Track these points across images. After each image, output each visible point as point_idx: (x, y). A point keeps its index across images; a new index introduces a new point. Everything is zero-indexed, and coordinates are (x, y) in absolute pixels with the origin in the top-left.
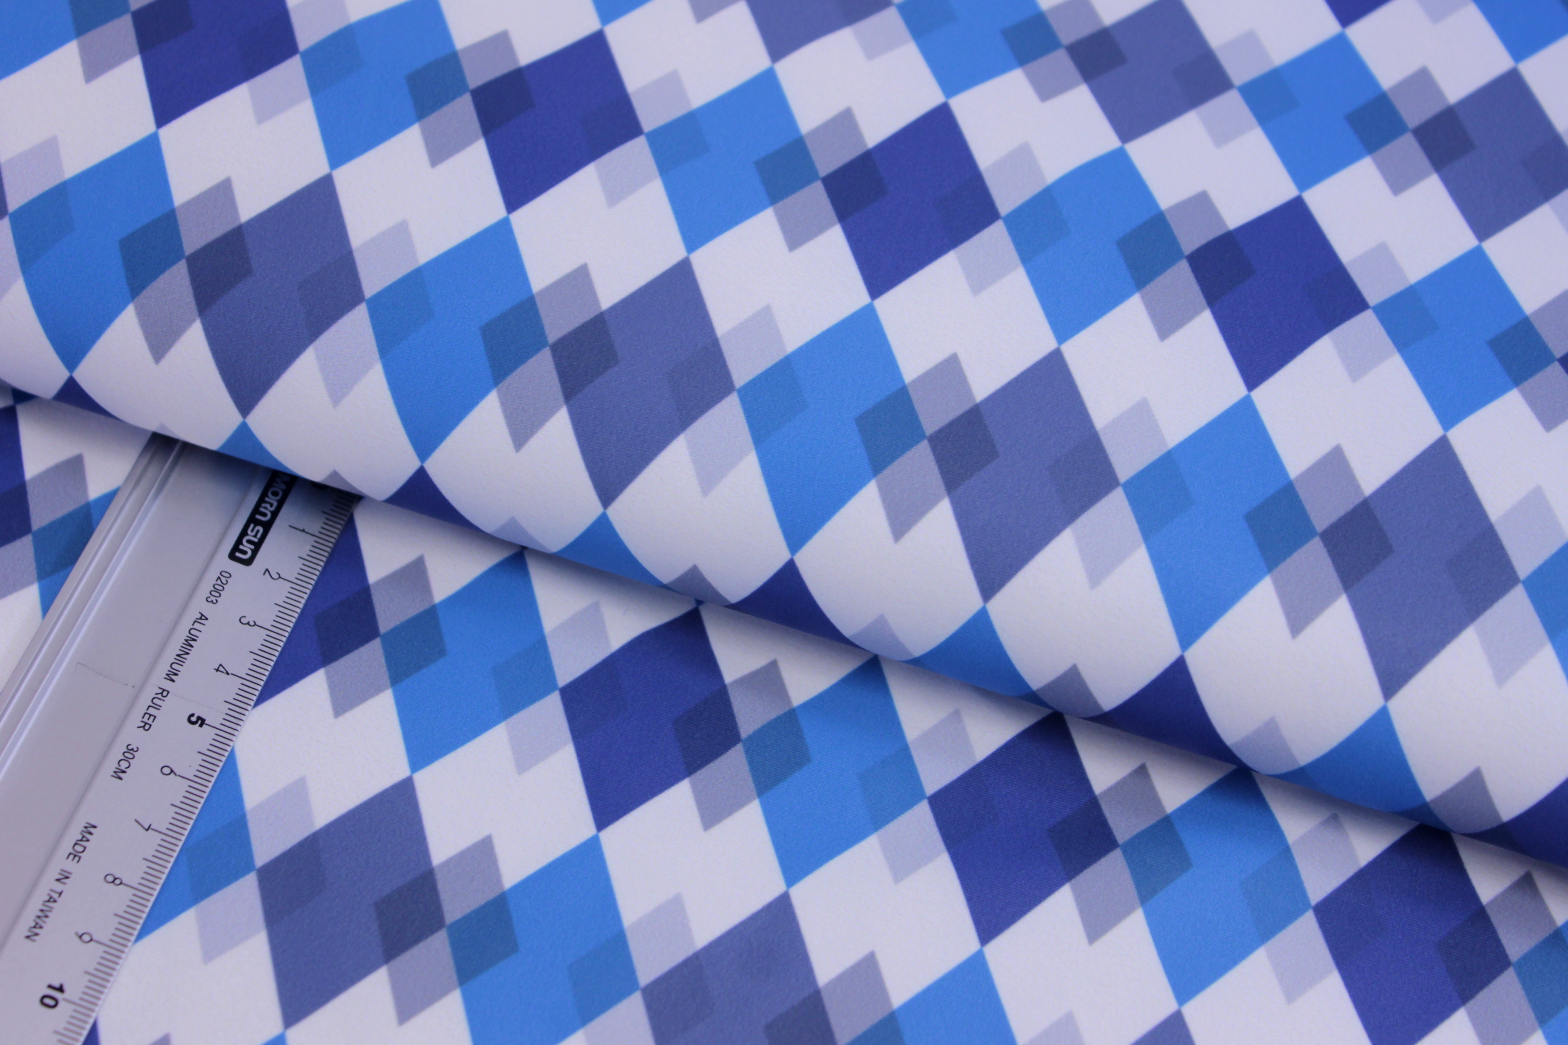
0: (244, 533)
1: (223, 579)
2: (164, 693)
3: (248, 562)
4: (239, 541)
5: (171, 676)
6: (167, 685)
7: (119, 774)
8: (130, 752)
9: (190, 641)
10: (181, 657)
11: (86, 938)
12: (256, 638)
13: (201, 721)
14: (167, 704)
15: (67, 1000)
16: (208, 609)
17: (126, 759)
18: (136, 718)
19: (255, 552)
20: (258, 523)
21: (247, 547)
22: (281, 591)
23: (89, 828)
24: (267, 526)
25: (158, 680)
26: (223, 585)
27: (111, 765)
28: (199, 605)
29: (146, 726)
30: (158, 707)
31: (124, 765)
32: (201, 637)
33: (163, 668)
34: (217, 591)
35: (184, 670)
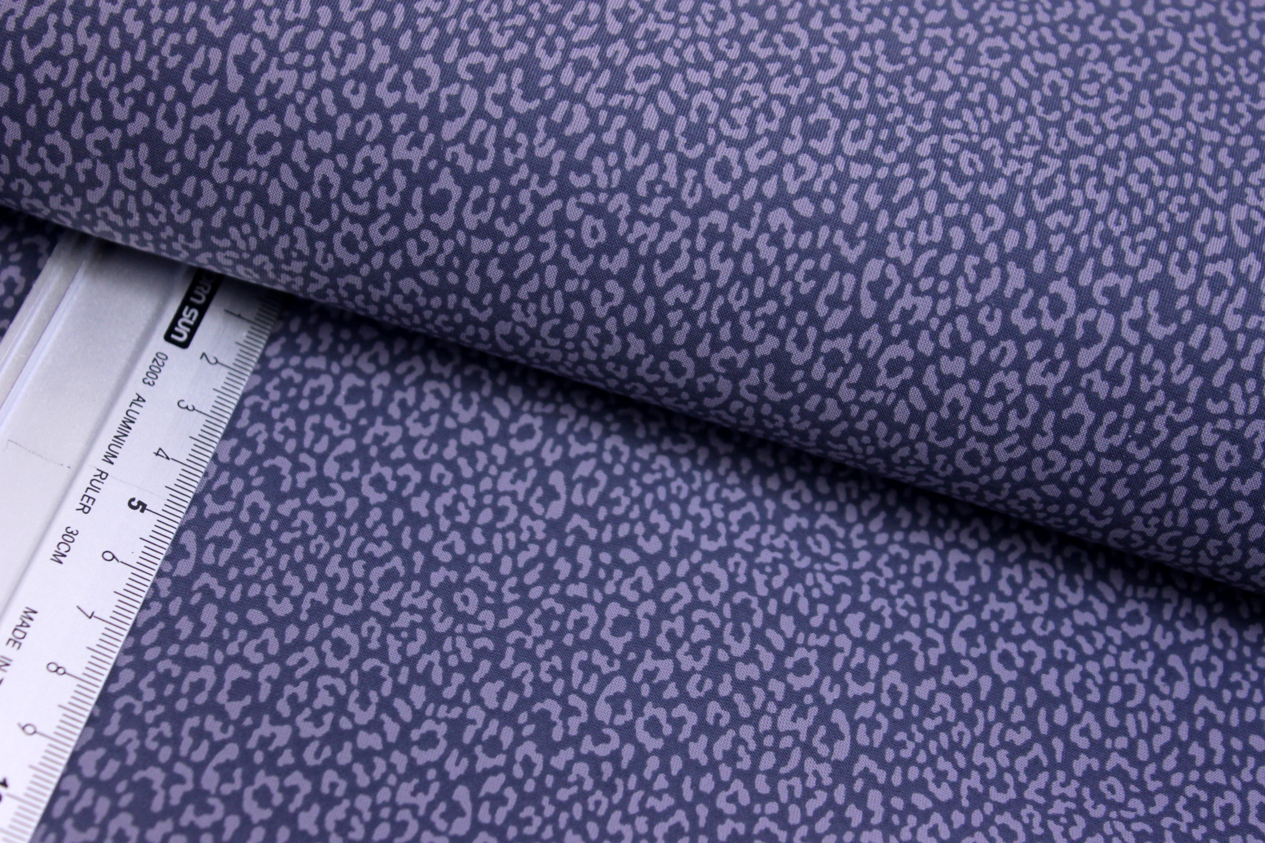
0: (178, 315)
1: (159, 361)
2: (102, 475)
3: (185, 345)
4: (174, 323)
5: (110, 457)
6: (106, 467)
7: (58, 557)
8: (70, 535)
9: (127, 423)
10: (120, 438)
11: (30, 730)
12: (196, 424)
13: (142, 506)
14: (106, 486)
15: (10, 796)
16: (144, 391)
17: (66, 543)
18: (74, 500)
19: (191, 335)
20: (192, 306)
21: (184, 331)
22: (220, 376)
23: (29, 614)
24: (203, 310)
25: (96, 460)
26: (159, 367)
27: (49, 548)
28: (135, 387)
29: (85, 509)
30: (97, 490)
31: (64, 548)
32: (139, 419)
33: (101, 449)
34: (153, 374)
35: (122, 452)
